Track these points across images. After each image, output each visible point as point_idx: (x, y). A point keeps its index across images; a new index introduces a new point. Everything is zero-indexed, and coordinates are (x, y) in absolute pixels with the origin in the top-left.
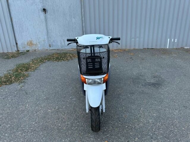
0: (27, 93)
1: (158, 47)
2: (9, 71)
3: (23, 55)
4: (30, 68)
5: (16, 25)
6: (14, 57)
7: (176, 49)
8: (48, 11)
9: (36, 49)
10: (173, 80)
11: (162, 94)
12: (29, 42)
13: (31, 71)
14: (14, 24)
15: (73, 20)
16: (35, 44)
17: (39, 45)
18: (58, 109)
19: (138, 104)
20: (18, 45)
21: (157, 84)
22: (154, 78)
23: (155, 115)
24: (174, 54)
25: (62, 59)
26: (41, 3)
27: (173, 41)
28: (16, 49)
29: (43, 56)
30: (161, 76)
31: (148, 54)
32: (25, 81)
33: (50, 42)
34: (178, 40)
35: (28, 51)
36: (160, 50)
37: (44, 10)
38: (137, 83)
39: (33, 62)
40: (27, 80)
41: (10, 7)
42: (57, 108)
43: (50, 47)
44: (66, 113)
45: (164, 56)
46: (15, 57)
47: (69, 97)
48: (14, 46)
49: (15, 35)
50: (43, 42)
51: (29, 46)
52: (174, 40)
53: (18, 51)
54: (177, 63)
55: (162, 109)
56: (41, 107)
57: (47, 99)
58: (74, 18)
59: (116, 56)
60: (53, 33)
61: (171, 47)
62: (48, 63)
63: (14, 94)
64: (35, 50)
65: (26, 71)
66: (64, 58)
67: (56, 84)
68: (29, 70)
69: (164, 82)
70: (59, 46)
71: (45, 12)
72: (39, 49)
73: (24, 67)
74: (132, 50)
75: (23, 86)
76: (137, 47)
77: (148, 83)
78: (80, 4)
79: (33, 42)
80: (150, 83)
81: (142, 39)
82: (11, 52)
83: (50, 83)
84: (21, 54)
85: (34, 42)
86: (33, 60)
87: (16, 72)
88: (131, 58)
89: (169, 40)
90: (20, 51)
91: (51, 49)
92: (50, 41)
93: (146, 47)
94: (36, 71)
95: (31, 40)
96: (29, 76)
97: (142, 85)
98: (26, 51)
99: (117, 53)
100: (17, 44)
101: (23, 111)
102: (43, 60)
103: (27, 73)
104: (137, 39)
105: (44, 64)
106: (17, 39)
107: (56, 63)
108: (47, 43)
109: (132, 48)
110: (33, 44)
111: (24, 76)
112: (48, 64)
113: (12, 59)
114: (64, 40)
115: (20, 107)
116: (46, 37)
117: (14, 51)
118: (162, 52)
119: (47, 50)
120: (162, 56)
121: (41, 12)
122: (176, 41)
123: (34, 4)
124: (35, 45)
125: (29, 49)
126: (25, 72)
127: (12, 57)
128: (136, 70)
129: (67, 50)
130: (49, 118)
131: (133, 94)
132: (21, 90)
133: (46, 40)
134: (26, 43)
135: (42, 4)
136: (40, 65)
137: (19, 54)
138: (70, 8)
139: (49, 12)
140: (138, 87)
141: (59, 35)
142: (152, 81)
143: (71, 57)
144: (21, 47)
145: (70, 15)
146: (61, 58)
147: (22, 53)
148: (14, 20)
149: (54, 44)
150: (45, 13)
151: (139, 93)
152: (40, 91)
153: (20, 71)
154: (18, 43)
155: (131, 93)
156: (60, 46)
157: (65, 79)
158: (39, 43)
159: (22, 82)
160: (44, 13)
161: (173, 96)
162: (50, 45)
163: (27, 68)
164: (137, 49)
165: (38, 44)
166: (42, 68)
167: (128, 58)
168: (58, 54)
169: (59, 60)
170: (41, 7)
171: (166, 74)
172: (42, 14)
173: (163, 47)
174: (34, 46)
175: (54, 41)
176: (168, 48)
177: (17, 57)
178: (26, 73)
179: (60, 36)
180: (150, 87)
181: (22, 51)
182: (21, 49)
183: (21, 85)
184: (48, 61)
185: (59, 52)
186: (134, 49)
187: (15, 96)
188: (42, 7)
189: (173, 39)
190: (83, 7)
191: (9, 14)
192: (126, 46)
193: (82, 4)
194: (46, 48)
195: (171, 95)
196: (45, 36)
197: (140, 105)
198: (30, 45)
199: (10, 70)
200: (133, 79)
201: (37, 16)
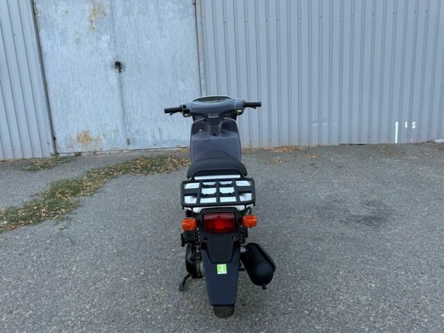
0: (73, 243)
1: (374, 141)
2: (36, 197)
3: (67, 162)
4: (83, 189)
5: (54, 99)
6: (46, 167)
7: (415, 144)
8: (125, 67)
9: (98, 149)
10: (412, 209)
11: (388, 241)
12: (81, 135)
13: (83, 195)
14: (51, 95)
15: (182, 86)
16: (96, 138)
17: (104, 142)
18: (146, 275)
19: (333, 261)
20: (57, 141)
21: (374, 218)
22: (368, 207)
23: (373, 285)
24: (413, 155)
25: (156, 170)
26: (110, 50)
27: (406, 126)
28: (52, 151)
29: (112, 164)
30: (384, 201)
31: (351, 156)
32: (71, 216)
33: (129, 133)
34: (419, 125)
35: (79, 154)
36: (379, 147)
37: (118, 65)
38: (329, 218)
39: (88, 177)
40: (76, 213)
41: (44, 60)
42: (142, 273)
43: (129, 144)
44: (163, 284)
45: (390, 160)
46: (50, 167)
47: (171, 250)
48: (49, 143)
49: (53, 120)
50: (113, 134)
51: (81, 144)
52: (410, 125)
53: (57, 154)
54: (420, 173)
55: (389, 273)
56: (106, 272)
57: (120, 254)
58: (182, 81)
59: (279, 161)
60: (137, 114)
61: (404, 141)
62: (124, 177)
63: (45, 243)
64: (95, 153)
65: (73, 194)
66: (159, 168)
67: (140, 222)
68: (80, 192)
69: (391, 214)
70: (148, 142)
71: (120, 69)
72: (104, 149)
73: (69, 187)
74: (314, 148)
75: (66, 227)
76: (325, 143)
77: (354, 216)
78: (196, 51)
79: (90, 134)
80: (359, 217)
81: (335, 124)
82: (41, 157)
83: (127, 220)
84: (64, 160)
85: (93, 135)
86: (88, 172)
87: (50, 198)
88: (313, 165)
89: (397, 124)
90: (61, 155)
91: (131, 148)
92: (129, 130)
93: (345, 141)
94: (96, 195)
95: (86, 129)
96: (80, 206)
97: (340, 221)
98: (73, 155)
99: (280, 154)
100: (54, 139)
101: (64, 281)
102: (111, 171)
103: (76, 199)
104: (325, 124)
105: (113, 180)
106: (56, 129)
107: (142, 177)
108: (121, 136)
109: (314, 143)
110: (91, 140)
111: (68, 205)
112: (123, 179)
113: (42, 171)
114: (159, 129)
115: (57, 271)
116: (120, 123)
117: (48, 155)
118: (384, 151)
119: (122, 151)
120: (383, 160)
121: (110, 69)
122: (413, 128)
123: (97, 54)
124: (95, 140)
125: (80, 151)
126: (70, 198)
127: (43, 167)
128: (326, 189)
129: (166, 150)
130: (123, 295)
131: (320, 240)
132: (60, 235)
133: (119, 128)
134: (75, 137)
135: (112, 52)
136: (105, 182)
137: (58, 160)
138: (173, 59)
139: (127, 69)
140: (331, 226)
141: (150, 118)
142: (364, 212)
143: (175, 165)
144: (64, 146)
145: (173, 74)
146: (152, 166)
147: (65, 158)
148: (51, 87)
149: (137, 137)
150: (120, 72)
151: (334, 238)
152: (103, 237)
153: (60, 196)
154: (57, 136)
155: (315, 239)
156: (150, 143)
157: (160, 211)
158: (104, 135)
159: (63, 220)
160: (118, 70)
161: (413, 244)
162: (128, 140)
163: (76, 189)
164: (325, 147)
165: (102, 137)
166: (109, 190)
167: (306, 164)
168: (146, 158)
169: (149, 171)
170: (110, 59)
171: (395, 196)
172: (113, 74)
173: (384, 141)
174: (93, 143)
175: (137, 131)
176: (396, 142)
177: (54, 166)
178: (72, 200)
180: (358, 225)
181: (66, 155)
182: (64, 150)
183: (61, 226)
184: (124, 173)
185: (148, 155)
186: (319, 147)
187: (47, 249)
188: (114, 58)
189: (406, 123)
190: (201, 56)
191: (40, 75)
192: (300, 140)
193: (200, 51)
194: (120, 147)
195: (410, 243)
196: (118, 121)
197: (337, 264)
198: (83, 142)
199: (37, 194)
200: (317, 208)
201: (101, 78)
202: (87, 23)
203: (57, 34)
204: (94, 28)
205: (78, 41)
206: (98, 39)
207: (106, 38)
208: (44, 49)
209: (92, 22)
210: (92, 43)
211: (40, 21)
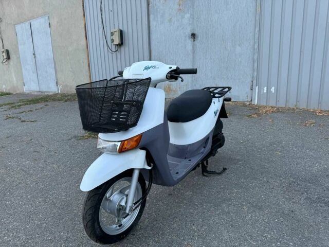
12: (166, 86)
15: (238, 49)
16: (175, 89)
26: (189, 24)
37: (193, 35)
41: (151, 36)
58: (239, 45)
71: (194, 38)
79: (171, 87)
85: (173, 87)
110: (172, 90)
121: (188, 39)
123: (181, 28)
124: (174, 91)
135: (191, 26)
138: (234, 27)
139: (199, 38)
145: (232, 40)
150: (194, 41)
160: (193, 40)
165: (178, 89)
170: (188, 32)
172: (189, 42)
174: (173, 93)
179: (211, 77)
188: (191, 31)
191: (148, 46)
196: (189, 78)
201: (182, 47)
202: (177, 7)
203: (159, 16)
204: (180, 9)
205: (170, 21)
206: (183, 17)
207: (188, 16)
208: (151, 28)
209: (180, 5)
210: (179, 20)
211: (151, 9)
